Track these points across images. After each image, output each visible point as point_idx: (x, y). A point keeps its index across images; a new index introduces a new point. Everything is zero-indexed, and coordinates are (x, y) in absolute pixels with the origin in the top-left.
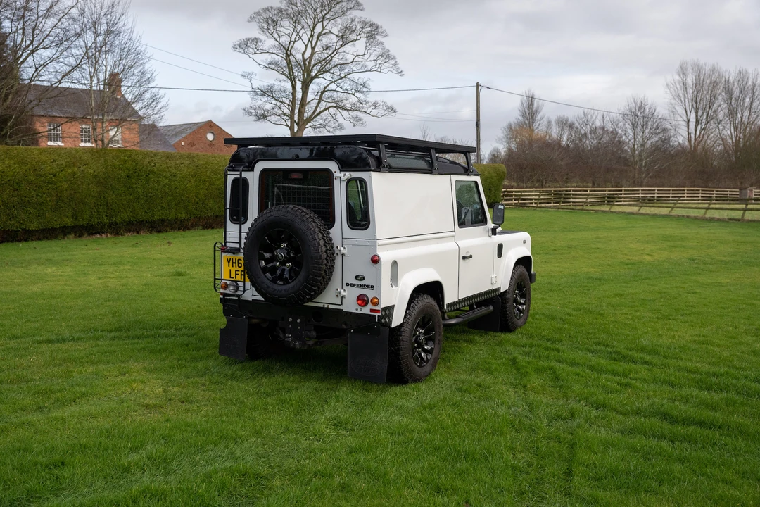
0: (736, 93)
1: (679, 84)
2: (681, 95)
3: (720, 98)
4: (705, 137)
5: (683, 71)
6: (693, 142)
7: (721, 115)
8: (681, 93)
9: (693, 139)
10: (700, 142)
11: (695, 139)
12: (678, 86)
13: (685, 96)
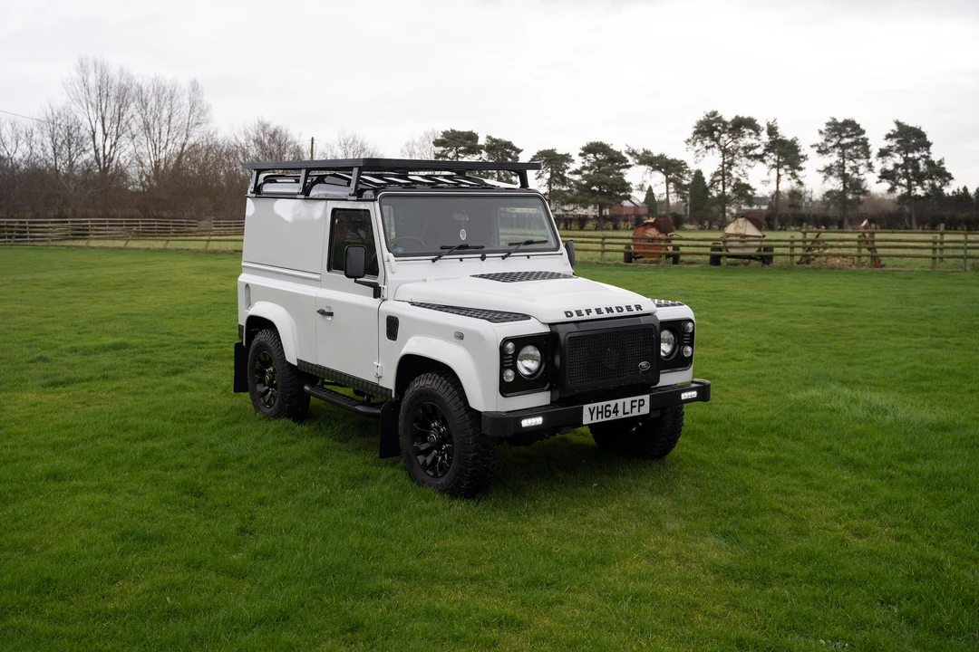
0: (152, 103)
1: (78, 83)
2: (81, 98)
3: (132, 106)
4: (117, 154)
5: (82, 67)
6: (102, 161)
7: (135, 128)
8: (82, 95)
9: (101, 156)
10: (111, 160)
11: (105, 157)
12: (78, 88)
13: (87, 101)
